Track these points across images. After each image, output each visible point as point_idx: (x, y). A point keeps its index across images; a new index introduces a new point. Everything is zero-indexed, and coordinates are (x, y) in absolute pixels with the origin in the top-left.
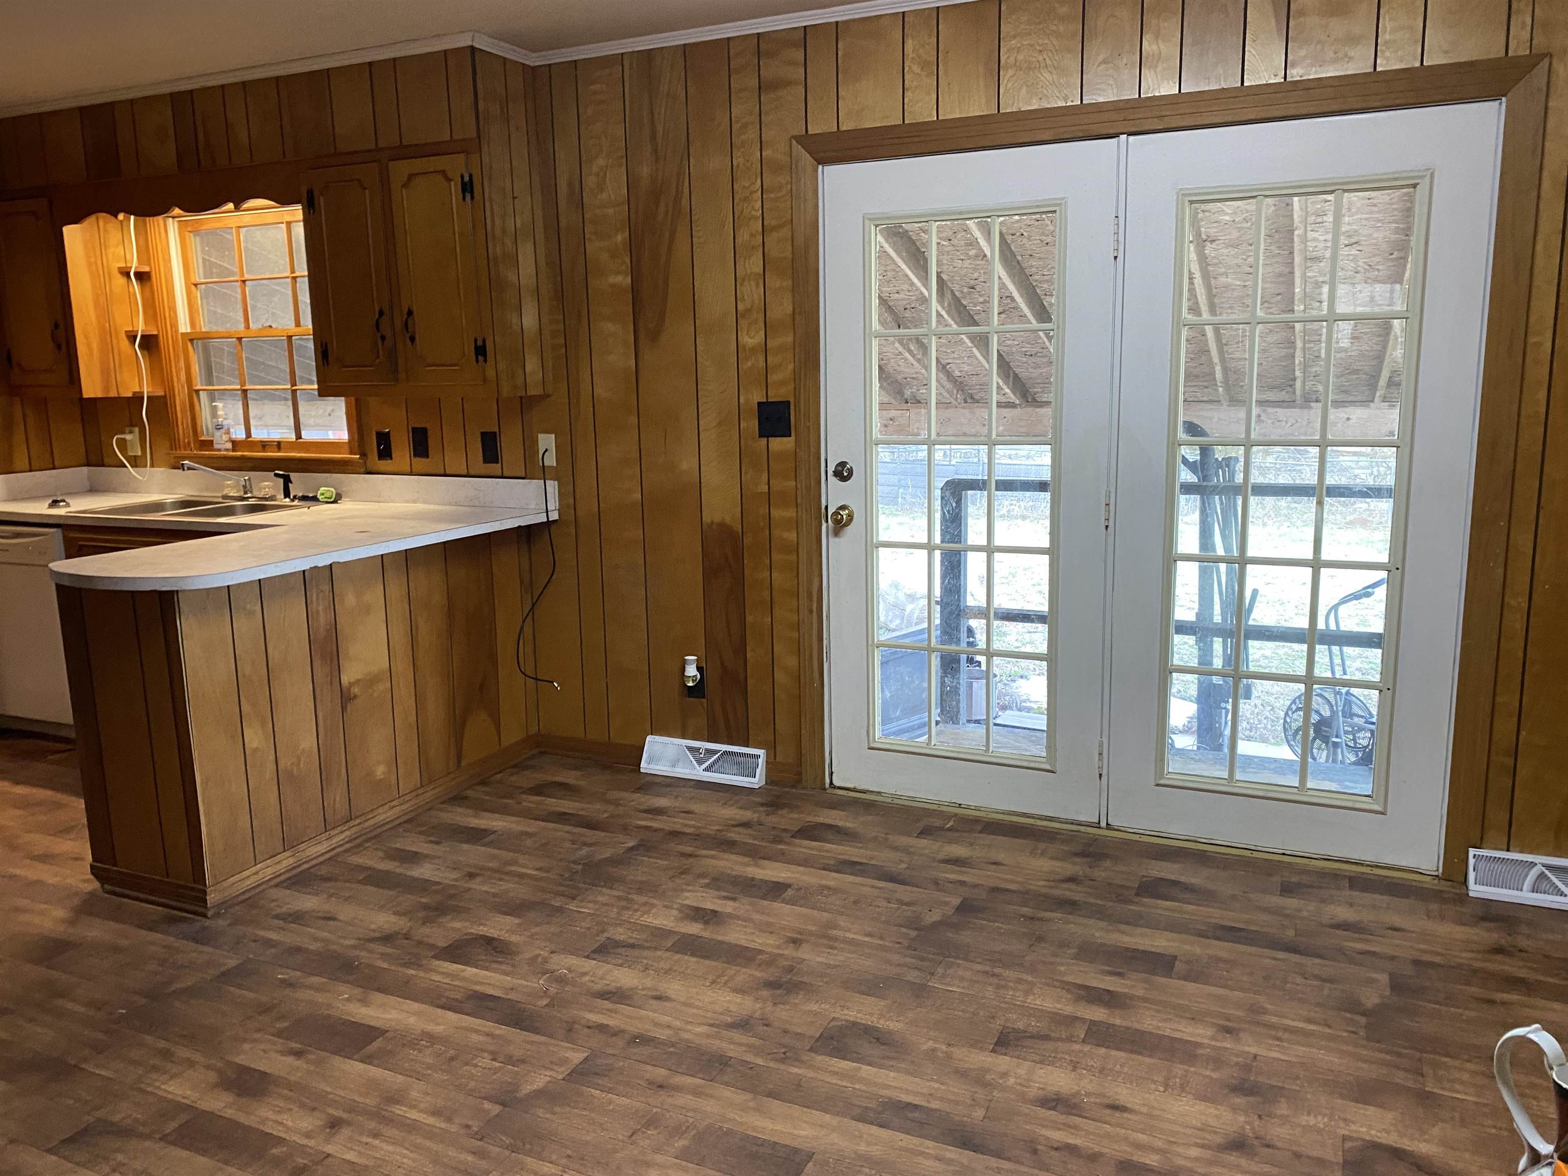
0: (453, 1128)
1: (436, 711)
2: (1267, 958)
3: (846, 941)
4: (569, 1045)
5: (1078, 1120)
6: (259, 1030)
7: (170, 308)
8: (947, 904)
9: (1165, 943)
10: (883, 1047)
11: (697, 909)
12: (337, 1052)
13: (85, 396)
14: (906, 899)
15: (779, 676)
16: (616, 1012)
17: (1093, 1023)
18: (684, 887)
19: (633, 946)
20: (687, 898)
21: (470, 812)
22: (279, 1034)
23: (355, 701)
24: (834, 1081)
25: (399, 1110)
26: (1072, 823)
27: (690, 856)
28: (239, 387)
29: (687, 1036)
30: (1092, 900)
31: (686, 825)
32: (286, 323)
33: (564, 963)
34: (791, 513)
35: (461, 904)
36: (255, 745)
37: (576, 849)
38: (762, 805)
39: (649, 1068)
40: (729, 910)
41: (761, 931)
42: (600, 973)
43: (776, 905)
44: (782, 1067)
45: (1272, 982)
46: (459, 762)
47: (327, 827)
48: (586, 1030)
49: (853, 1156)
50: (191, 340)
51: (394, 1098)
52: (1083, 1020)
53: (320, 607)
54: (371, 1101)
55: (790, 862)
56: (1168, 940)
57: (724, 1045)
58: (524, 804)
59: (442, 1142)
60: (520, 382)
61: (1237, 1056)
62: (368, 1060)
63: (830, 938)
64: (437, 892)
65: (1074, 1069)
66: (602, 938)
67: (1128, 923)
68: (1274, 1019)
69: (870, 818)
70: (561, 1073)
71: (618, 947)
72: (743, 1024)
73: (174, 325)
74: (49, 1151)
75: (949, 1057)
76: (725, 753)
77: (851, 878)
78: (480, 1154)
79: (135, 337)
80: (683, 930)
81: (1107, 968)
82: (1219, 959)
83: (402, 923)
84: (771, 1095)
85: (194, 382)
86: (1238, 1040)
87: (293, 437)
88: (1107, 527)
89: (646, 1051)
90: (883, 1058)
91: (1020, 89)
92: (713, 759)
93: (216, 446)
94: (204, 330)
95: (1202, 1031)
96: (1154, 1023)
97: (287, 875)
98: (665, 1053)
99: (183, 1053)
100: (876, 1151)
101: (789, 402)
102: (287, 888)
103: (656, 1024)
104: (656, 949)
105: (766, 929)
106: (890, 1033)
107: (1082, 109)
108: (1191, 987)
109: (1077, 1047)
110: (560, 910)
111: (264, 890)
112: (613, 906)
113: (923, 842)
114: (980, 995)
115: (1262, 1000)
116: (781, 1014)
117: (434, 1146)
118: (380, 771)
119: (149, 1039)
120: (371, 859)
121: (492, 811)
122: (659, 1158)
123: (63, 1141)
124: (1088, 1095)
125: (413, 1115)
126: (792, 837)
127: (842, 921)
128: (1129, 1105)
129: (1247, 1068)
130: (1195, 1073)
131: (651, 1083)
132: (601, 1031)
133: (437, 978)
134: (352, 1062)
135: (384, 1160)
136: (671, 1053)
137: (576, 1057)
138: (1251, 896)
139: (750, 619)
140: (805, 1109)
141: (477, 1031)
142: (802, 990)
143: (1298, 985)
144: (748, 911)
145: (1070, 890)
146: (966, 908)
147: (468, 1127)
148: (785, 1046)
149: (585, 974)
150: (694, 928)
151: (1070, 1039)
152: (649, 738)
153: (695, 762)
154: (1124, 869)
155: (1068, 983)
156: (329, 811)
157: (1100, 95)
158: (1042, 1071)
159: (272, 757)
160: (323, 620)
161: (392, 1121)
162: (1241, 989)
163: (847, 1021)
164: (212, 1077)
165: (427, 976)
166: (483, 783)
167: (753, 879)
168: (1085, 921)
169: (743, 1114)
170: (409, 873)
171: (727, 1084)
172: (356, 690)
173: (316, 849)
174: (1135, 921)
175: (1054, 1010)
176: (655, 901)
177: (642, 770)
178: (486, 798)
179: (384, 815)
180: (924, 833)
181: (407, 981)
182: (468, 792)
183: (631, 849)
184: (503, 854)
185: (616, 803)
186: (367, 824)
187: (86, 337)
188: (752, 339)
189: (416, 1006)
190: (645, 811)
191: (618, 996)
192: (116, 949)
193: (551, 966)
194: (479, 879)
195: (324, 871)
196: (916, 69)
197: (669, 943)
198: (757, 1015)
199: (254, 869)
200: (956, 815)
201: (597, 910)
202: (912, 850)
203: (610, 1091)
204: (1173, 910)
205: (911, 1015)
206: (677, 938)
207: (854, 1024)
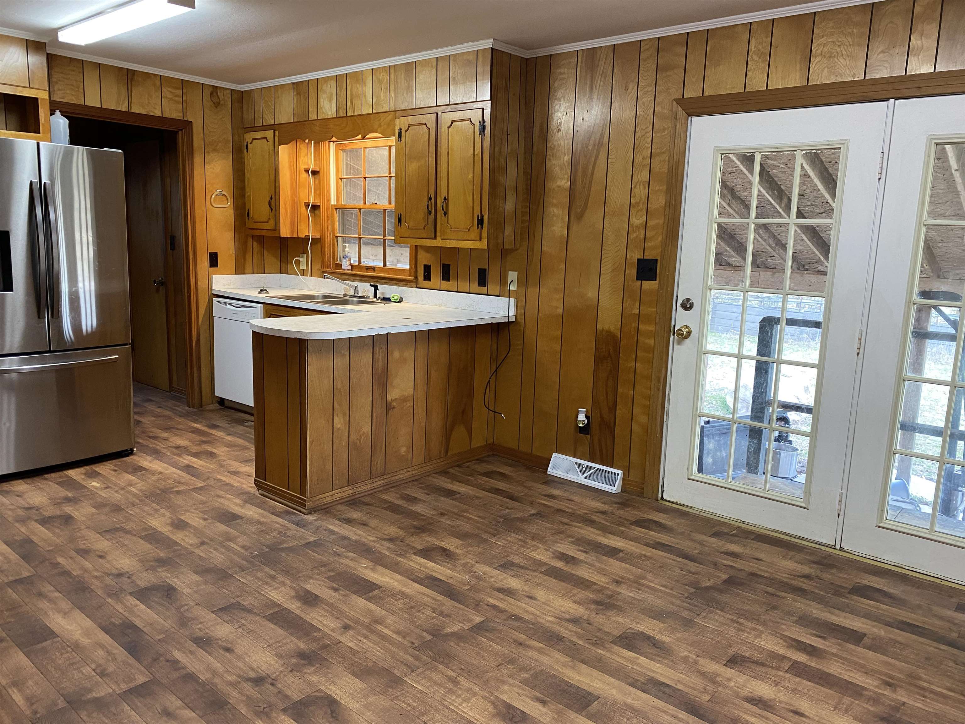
0: (405, 643)
1: (437, 422)
2: (931, 647)
3: (649, 587)
4: (475, 612)
5: (769, 715)
6: (318, 574)
7: (327, 191)
8: (719, 577)
9: (860, 625)
10: (656, 649)
11: (564, 554)
12: (355, 592)
13: (282, 236)
14: (693, 570)
15: (635, 427)
16: (505, 601)
17: (796, 662)
18: (558, 541)
19: (522, 567)
20: (559, 547)
21: (449, 480)
22: (328, 578)
23: (394, 410)
24: (622, 662)
25: (379, 627)
26: (816, 543)
27: (566, 524)
28: (357, 236)
29: (541, 621)
30: (816, 591)
31: (568, 507)
32: (384, 203)
33: (481, 569)
34: (652, 328)
35: (434, 528)
36: (339, 426)
37: (502, 510)
38: (616, 503)
39: (516, 633)
40: (582, 558)
41: (598, 572)
42: (500, 578)
43: (611, 560)
44: (593, 648)
45: (931, 662)
46: (447, 452)
47: (372, 476)
48: (486, 607)
49: (622, 703)
50: (336, 209)
51: (378, 621)
52: (790, 659)
53: (380, 356)
54: (366, 620)
55: (626, 538)
56: (863, 623)
57: (562, 630)
58: (479, 480)
59: (398, 648)
60: (500, 241)
61: (892, 701)
62: (369, 599)
63: (639, 584)
64: (423, 520)
65: (776, 685)
66: (506, 559)
67: (838, 609)
68: (925, 685)
69: (683, 521)
70: (467, 626)
71: (513, 566)
72: (575, 621)
73: (329, 200)
74: (213, 612)
75: (696, 662)
76: (598, 469)
77: (661, 553)
78: (417, 658)
79: (309, 206)
80: (553, 564)
81: (815, 632)
82: (896, 642)
83: (401, 533)
84: (583, 661)
85: (335, 232)
86: (895, 691)
87: (381, 265)
88: (858, 354)
89: (516, 624)
90: (655, 655)
91: (823, 71)
92: (590, 472)
93: (343, 267)
94: (343, 203)
95: (871, 682)
96: (839, 670)
97: (349, 499)
98: (528, 627)
99: (281, 578)
100: (637, 704)
101: (657, 260)
102: (346, 505)
103: (527, 611)
104: (535, 571)
105: (603, 572)
106: (663, 643)
107: (865, 82)
108: (871, 654)
109: (782, 674)
110: (486, 541)
111: (335, 505)
112: (515, 543)
113: (713, 540)
114: (726, 632)
115: (921, 673)
116: (599, 619)
117: (394, 649)
118: (403, 450)
119: (267, 569)
120: (390, 497)
121: (460, 482)
122: (511, 681)
123: (219, 609)
124: (780, 702)
125: (386, 631)
126: (630, 524)
127: (649, 576)
128: (807, 714)
129: (896, 709)
130: (858, 705)
131: (515, 641)
132: (494, 609)
133: (412, 564)
134: (361, 599)
135: (367, 651)
136: (531, 628)
137: (478, 619)
138: (932, 607)
139: (620, 390)
140: (601, 673)
141: (428, 596)
142: (615, 609)
143: (949, 667)
144: (593, 560)
145: (803, 582)
146: (731, 582)
147: (413, 643)
148: (597, 637)
149: (492, 577)
150: (559, 564)
151: (778, 668)
152: (554, 455)
153: (579, 472)
154: (845, 576)
155: (786, 636)
156: (374, 468)
157: (877, 73)
158: (753, 682)
159: (347, 434)
160: (380, 364)
161: (375, 632)
162: (907, 663)
163: (638, 631)
164: (293, 593)
165: (408, 563)
166: (459, 466)
167: (600, 543)
168: (809, 602)
169: (564, 668)
170: (410, 508)
171: (559, 651)
172: (394, 404)
173: (364, 488)
174: (842, 608)
175: (771, 650)
176: (540, 545)
177: (548, 473)
178: (459, 475)
179: (403, 475)
180: (716, 534)
181: (397, 564)
182: (450, 470)
183: (533, 515)
184: (462, 505)
185: (529, 488)
186: (393, 478)
187: (285, 205)
188: (637, 220)
189: (399, 577)
190: (545, 496)
191: (508, 592)
192: (259, 522)
193: (474, 569)
194: (446, 517)
195: (367, 499)
196: (755, 58)
197: (543, 569)
198: (585, 617)
199: (331, 493)
200: (739, 527)
201: (506, 544)
202: (704, 543)
203: (492, 640)
204: (873, 607)
205: (678, 635)
206: (548, 567)
207: (642, 633)
